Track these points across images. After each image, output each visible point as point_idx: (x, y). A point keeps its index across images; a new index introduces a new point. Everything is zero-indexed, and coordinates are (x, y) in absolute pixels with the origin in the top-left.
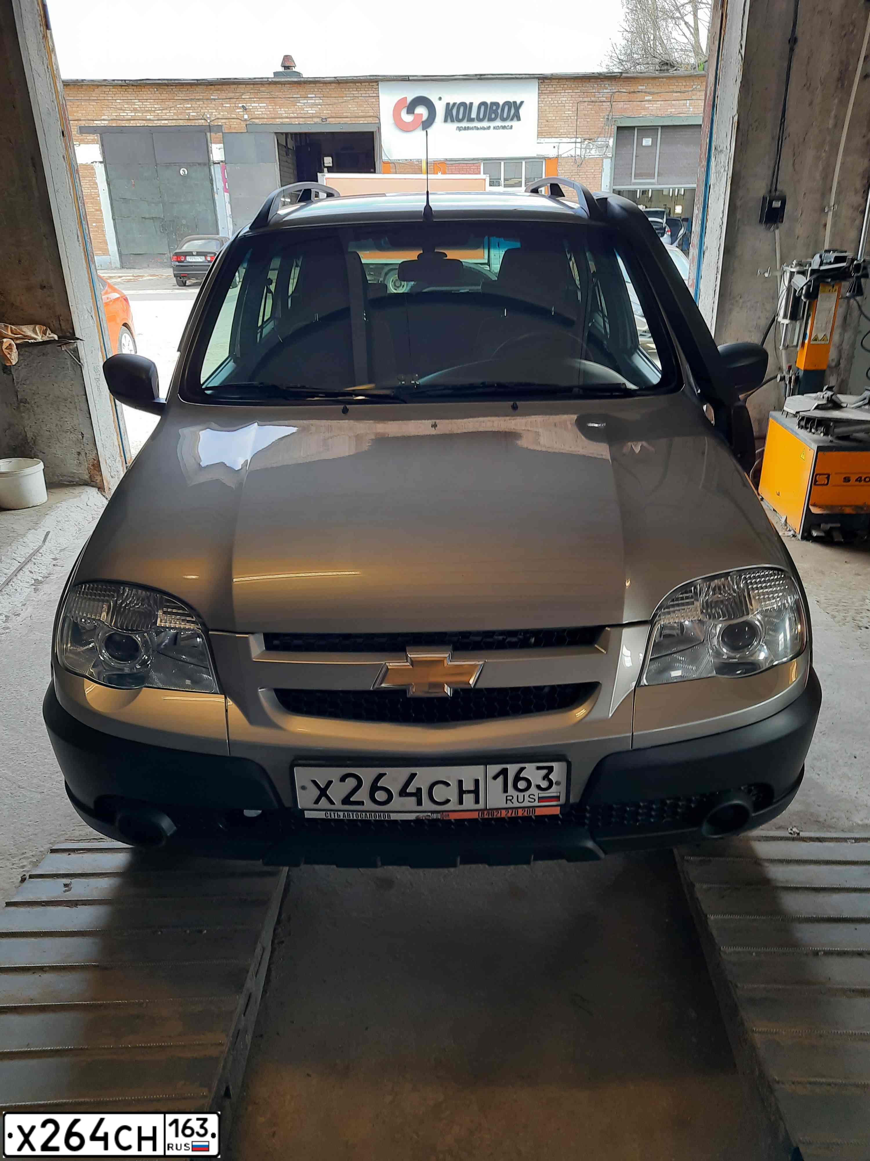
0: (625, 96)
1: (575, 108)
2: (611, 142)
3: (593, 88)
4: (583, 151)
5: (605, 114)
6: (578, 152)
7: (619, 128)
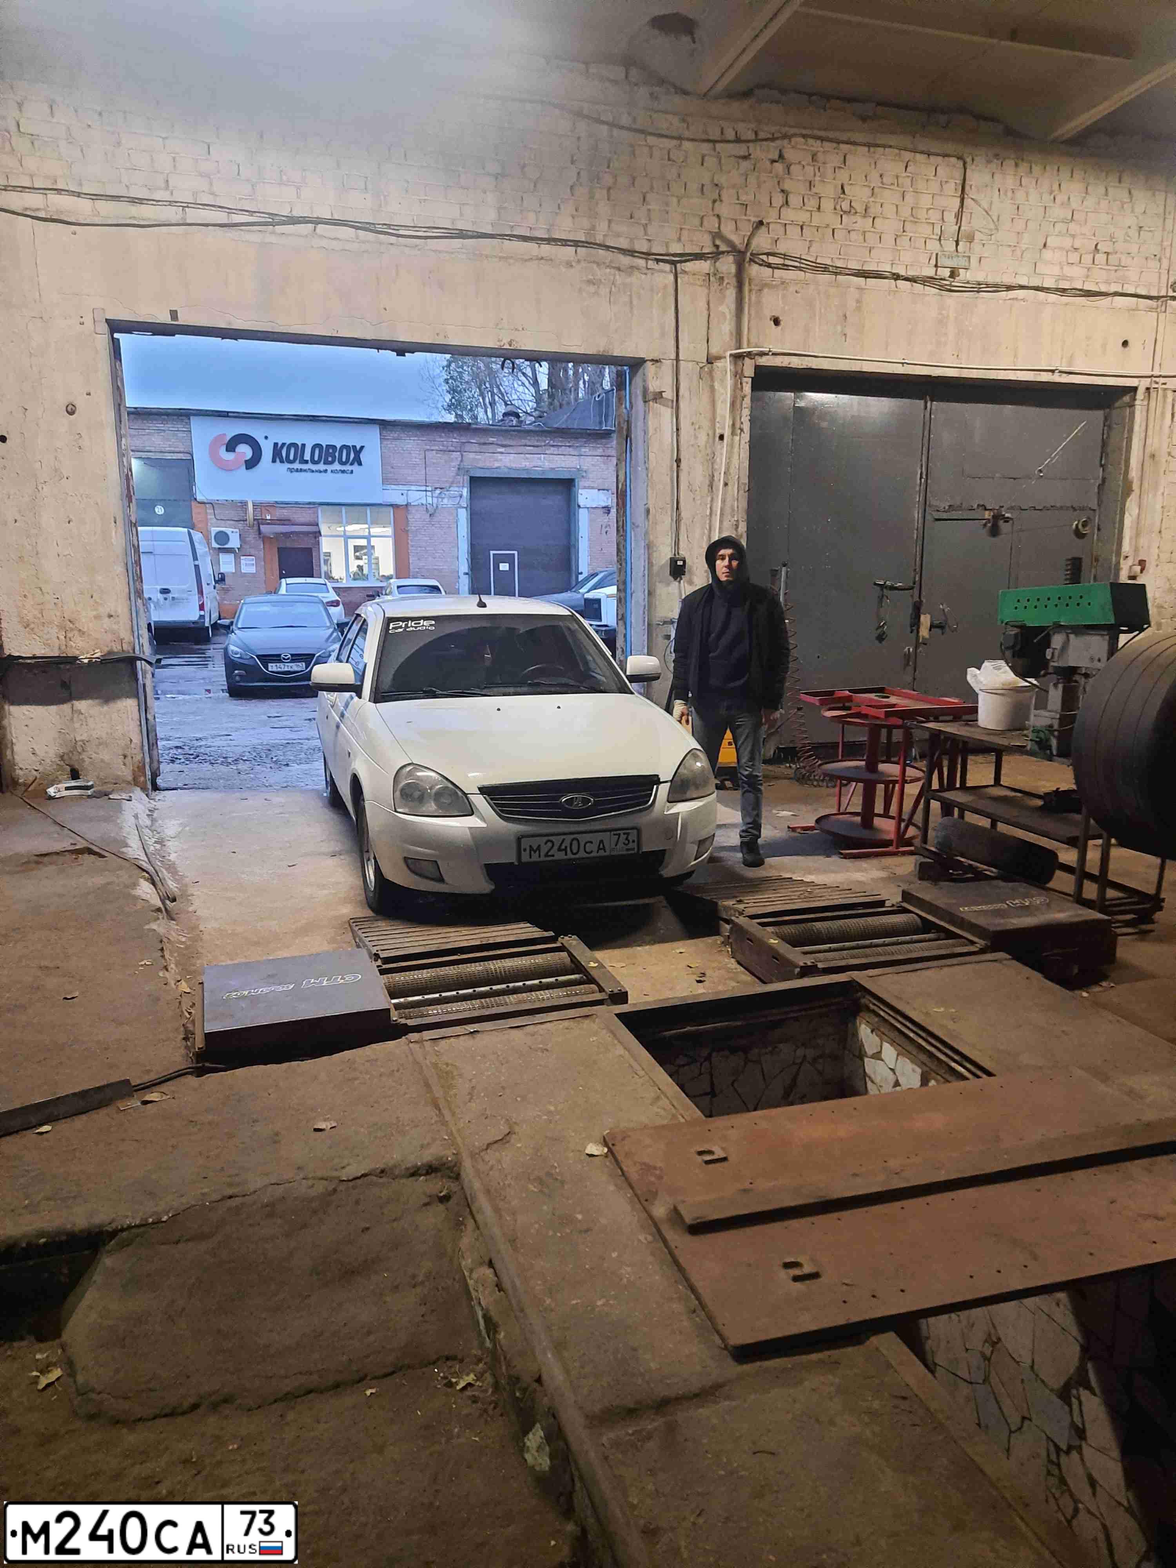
0: (476, 448)
1: (422, 456)
2: (465, 492)
3: (441, 437)
4: (435, 500)
5: (455, 463)
6: (430, 500)
7: (472, 478)
